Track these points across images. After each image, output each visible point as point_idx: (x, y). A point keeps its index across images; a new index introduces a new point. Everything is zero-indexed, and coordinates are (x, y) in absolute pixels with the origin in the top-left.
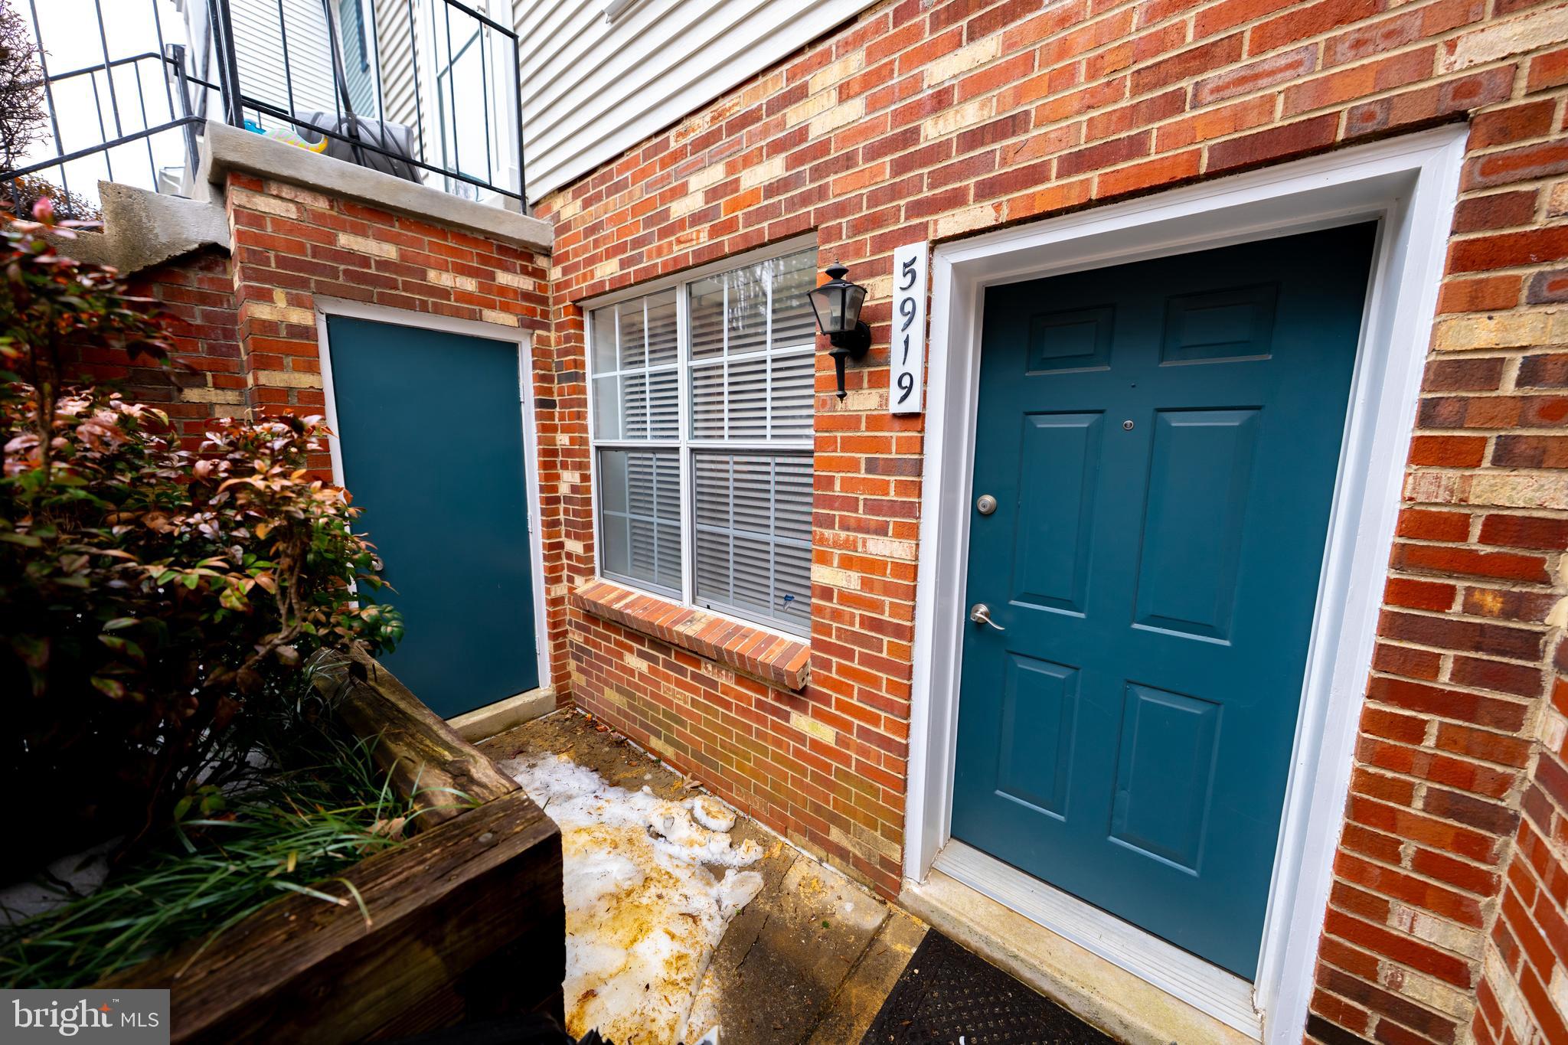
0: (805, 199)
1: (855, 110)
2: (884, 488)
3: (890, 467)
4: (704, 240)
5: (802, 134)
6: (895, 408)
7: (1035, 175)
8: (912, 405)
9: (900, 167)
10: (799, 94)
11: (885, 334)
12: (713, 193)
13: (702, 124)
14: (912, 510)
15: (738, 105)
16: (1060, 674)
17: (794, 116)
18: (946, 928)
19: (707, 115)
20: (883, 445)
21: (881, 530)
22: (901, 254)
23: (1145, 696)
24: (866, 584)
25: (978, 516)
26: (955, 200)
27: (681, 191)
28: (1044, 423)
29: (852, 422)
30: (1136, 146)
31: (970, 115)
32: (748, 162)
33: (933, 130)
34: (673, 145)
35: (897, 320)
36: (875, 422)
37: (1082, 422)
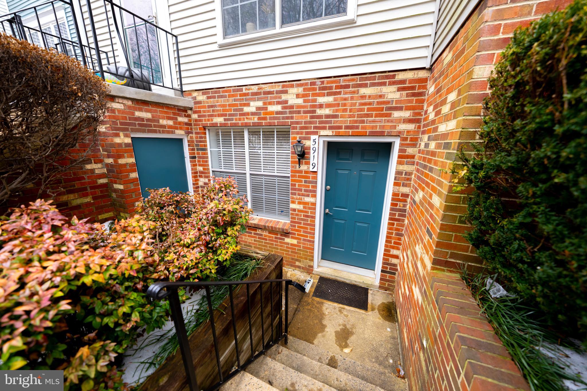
0: (287, 118)
1: (300, 101)
2: (308, 187)
3: (310, 182)
4: (256, 120)
5: (286, 102)
6: (311, 170)
7: (340, 128)
8: (315, 170)
9: (312, 117)
10: (286, 92)
11: (309, 153)
12: (258, 108)
13: (255, 89)
14: (315, 191)
15: (267, 88)
16: (343, 222)
17: (284, 97)
18: (323, 275)
19: (256, 87)
20: (309, 177)
21: (308, 196)
22: (313, 137)
23: (358, 224)
24: (304, 207)
25: (326, 190)
26: (324, 128)
27: (248, 105)
28: (340, 172)
29: (301, 172)
30: (357, 127)
31: (327, 111)
32: (270, 103)
33: (319, 112)
34: (244, 91)
35: (312, 151)
36: (306, 172)
37: (347, 172)
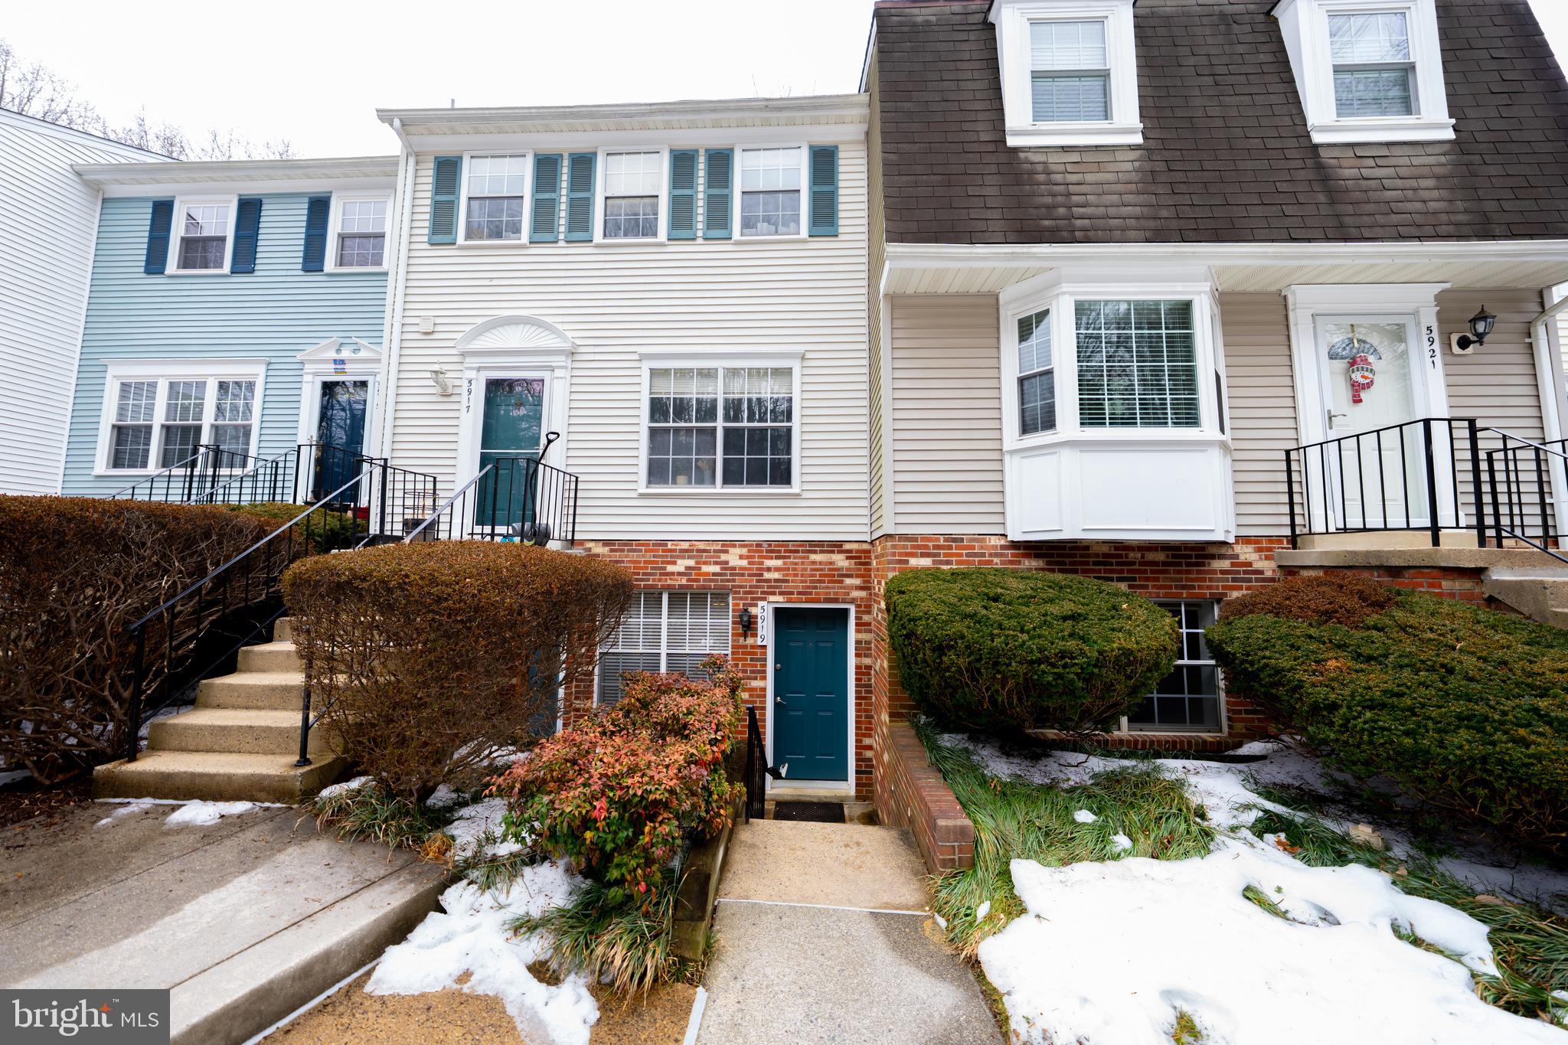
0: (728, 581)
1: (744, 563)
2: (756, 666)
3: (758, 660)
4: (684, 582)
5: (727, 563)
6: (759, 643)
7: (792, 593)
8: (764, 643)
9: (758, 581)
10: (727, 552)
11: (756, 623)
12: (688, 568)
13: (685, 546)
14: (764, 672)
15: (702, 546)
16: (800, 713)
17: (724, 557)
18: (780, 799)
19: (688, 543)
20: (756, 654)
21: (756, 678)
22: (761, 604)
23: (821, 714)
24: (751, 696)
25: (776, 669)
26: (774, 593)
27: (674, 563)
28: (792, 644)
29: (746, 647)
30: (811, 593)
31: (776, 575)
32: (705, 563)
33: (767, 575)
34: (669, 547)
35: (759, 621)
36: (752, 647)
37: (800, 644)
